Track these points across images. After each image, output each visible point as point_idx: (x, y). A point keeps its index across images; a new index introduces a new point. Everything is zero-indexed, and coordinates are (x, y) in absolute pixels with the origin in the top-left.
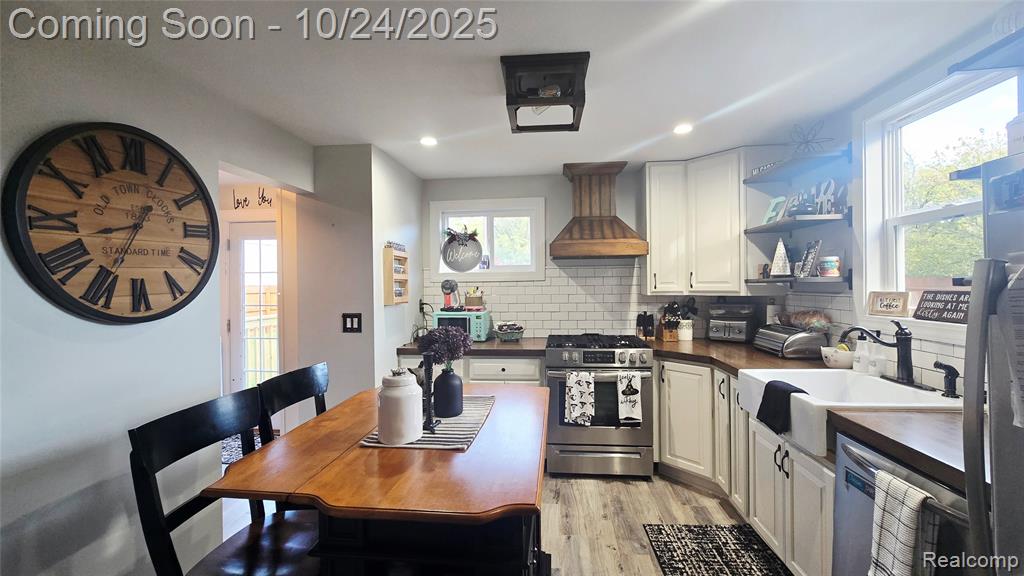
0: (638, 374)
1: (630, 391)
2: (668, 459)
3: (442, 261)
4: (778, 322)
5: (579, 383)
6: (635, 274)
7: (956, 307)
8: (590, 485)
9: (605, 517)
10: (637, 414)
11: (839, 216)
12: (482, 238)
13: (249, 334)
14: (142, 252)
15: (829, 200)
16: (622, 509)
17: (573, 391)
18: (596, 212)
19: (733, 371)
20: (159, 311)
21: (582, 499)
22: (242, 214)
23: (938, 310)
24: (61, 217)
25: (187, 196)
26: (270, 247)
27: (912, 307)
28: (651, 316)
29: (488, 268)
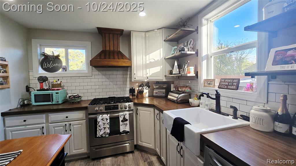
0: (128, 113)
1: (125, 120)
2: (140, 143)
3: (40, 68)
4: (175, 90)
5: (102, 119)
6: (128, 74)
7: (232, 84)
10: (128, 129)
11: (194, 53)
15: (191, 47)
17: (100, 123)
18: (112, 49)
19: (161, 111)
23: (226, 85)
27: (217, 84)
28: (134, 89)
29: (66, 71)
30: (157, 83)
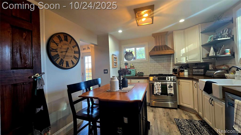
0: (172, 82)
1: (170, 87)
2: (181, 104)
3: (125, 58)
4: (213, 69)
5: (157, 85)
6: (172, 59)
8: (161, 109)
9: (164, 116)
10: (172, 92)
11: (229, 38)
12: (134, 53)
13: (87, 76)
14: (67, 56)
15: (226, 34)
16: (169, 115)
17: (156, 87)
18: (160, 44)
19: (197, 81)
20: (70, 67)
21: (158, 112)
22: (84, 51)
24: (55, 50)
25: (75, 46)
26: (90, 57)
28: (177, 69)
29: (135, 59)
30: (195, 65)
